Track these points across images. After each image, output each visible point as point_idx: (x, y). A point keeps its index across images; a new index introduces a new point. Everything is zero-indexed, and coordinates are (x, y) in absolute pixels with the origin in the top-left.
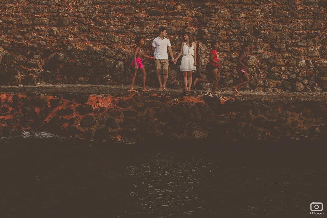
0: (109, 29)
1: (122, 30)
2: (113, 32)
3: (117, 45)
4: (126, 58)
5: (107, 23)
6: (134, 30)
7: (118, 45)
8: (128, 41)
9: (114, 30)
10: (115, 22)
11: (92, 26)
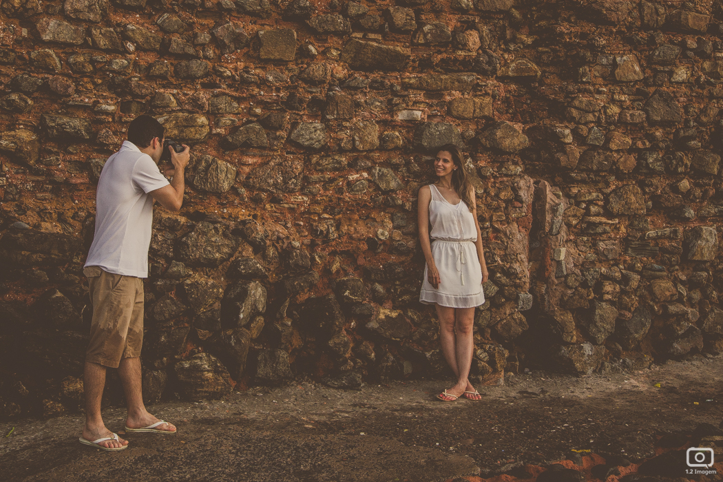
0: (191, 133)
1: (253, 136)
2: (204, 142)
3: (223, 205)
4: (270, 263)
5: (178, 100)
6: (299, 135)
7: (232, 204)
8: (275, 185)
9: (210, 133)
10: (217, 96)
11: (107, 113)
